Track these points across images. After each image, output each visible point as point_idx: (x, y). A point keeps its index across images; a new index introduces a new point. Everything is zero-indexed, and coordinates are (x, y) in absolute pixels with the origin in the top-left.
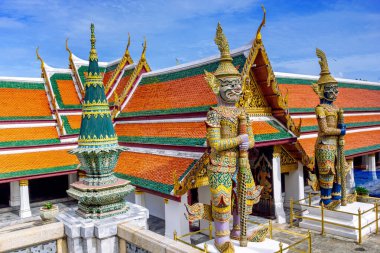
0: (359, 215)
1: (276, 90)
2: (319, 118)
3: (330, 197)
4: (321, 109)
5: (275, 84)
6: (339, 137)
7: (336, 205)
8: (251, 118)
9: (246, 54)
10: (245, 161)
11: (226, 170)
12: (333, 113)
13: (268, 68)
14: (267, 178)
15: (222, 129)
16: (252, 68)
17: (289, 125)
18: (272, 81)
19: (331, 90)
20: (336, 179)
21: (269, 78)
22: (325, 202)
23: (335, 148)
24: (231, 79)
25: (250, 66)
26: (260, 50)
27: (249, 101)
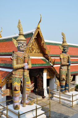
0: (72, 96)
1: (45, 47)
2: (60, 59)
3: (64, 89)
4: (61, 55)
5: (44, 45)
6: (68, 66)
8: (31, 57)
9: (33, 33)
11: (18, 76)
12: (66, 57)
13: (42, 39)
17: (50, 60)
18: (43, 44)
19: (66, 48)
21: (42, 43)
23: (66, 70)
24: (22, 42)
25: (34, 37)
26: (39, 31)
27: (35, 51)
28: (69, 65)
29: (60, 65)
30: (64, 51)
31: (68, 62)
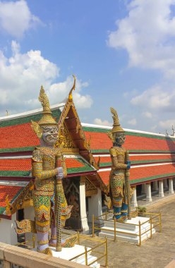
0: (140, 225)
1: (82, 136)
2: (112, 156)
3: (120, 213)
4: (113, 150)
5: (81, 132)
6: (125, 170)
7: (124, 219)
8: (64, 156)
9: (61, 109)
10: (60, 187)
11: (47, 193)
12: (121, 153)
13: (77, 120)
14: (75, 200)
15: (43, 164)
16: (66, 120)
17: (91, 161)
18: (79, 129)
19: (121, 137)
20: (124, 200)
21: (77, 128)
22: (116, 217)
23: (123, 178)
24: (51, 127)
25: (64, 118)
26: (71, 107)
27: (63, 143)
28: (129, 168)
29: (110, 169)
30: (117, 143)
31: (126, 163)
